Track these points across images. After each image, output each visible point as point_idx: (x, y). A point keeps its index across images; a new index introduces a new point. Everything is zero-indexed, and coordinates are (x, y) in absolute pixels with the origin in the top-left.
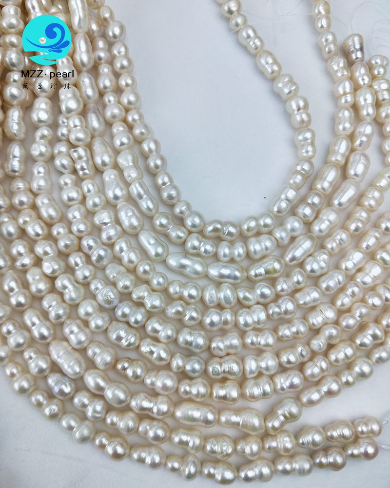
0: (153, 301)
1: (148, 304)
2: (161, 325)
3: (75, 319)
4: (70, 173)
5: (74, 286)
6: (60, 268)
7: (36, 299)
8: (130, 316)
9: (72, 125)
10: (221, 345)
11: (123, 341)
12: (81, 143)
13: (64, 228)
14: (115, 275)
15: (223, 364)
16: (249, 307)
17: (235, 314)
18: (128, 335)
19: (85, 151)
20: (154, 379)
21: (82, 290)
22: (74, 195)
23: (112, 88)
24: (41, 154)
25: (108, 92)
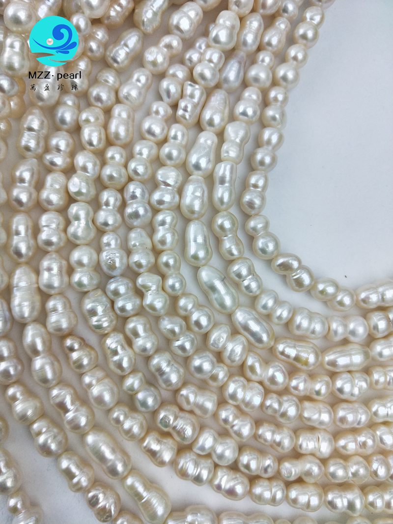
0: (155, 300)
1: (149, 299)
2: (145, 330)
3: (62, 257)
4: (168, 104)
5: (87, 224)
6: (87, 194)
7: (40, 207)
8: (120, 299)
9: (207, 57)
10: (192, 398)
11: (95, 319)
12: (203, 82)
13: (122, 156)
14: (137, 244)
15: (178, 419)
16: (249, 380)
17: (231, 376)
18: (104, 315)
19: (202, 94)
20: (94, 382)
21: (93, 234)
22: (157, 130)
23: (275, 49)
24: (154, 63)
25: (268, 50)
